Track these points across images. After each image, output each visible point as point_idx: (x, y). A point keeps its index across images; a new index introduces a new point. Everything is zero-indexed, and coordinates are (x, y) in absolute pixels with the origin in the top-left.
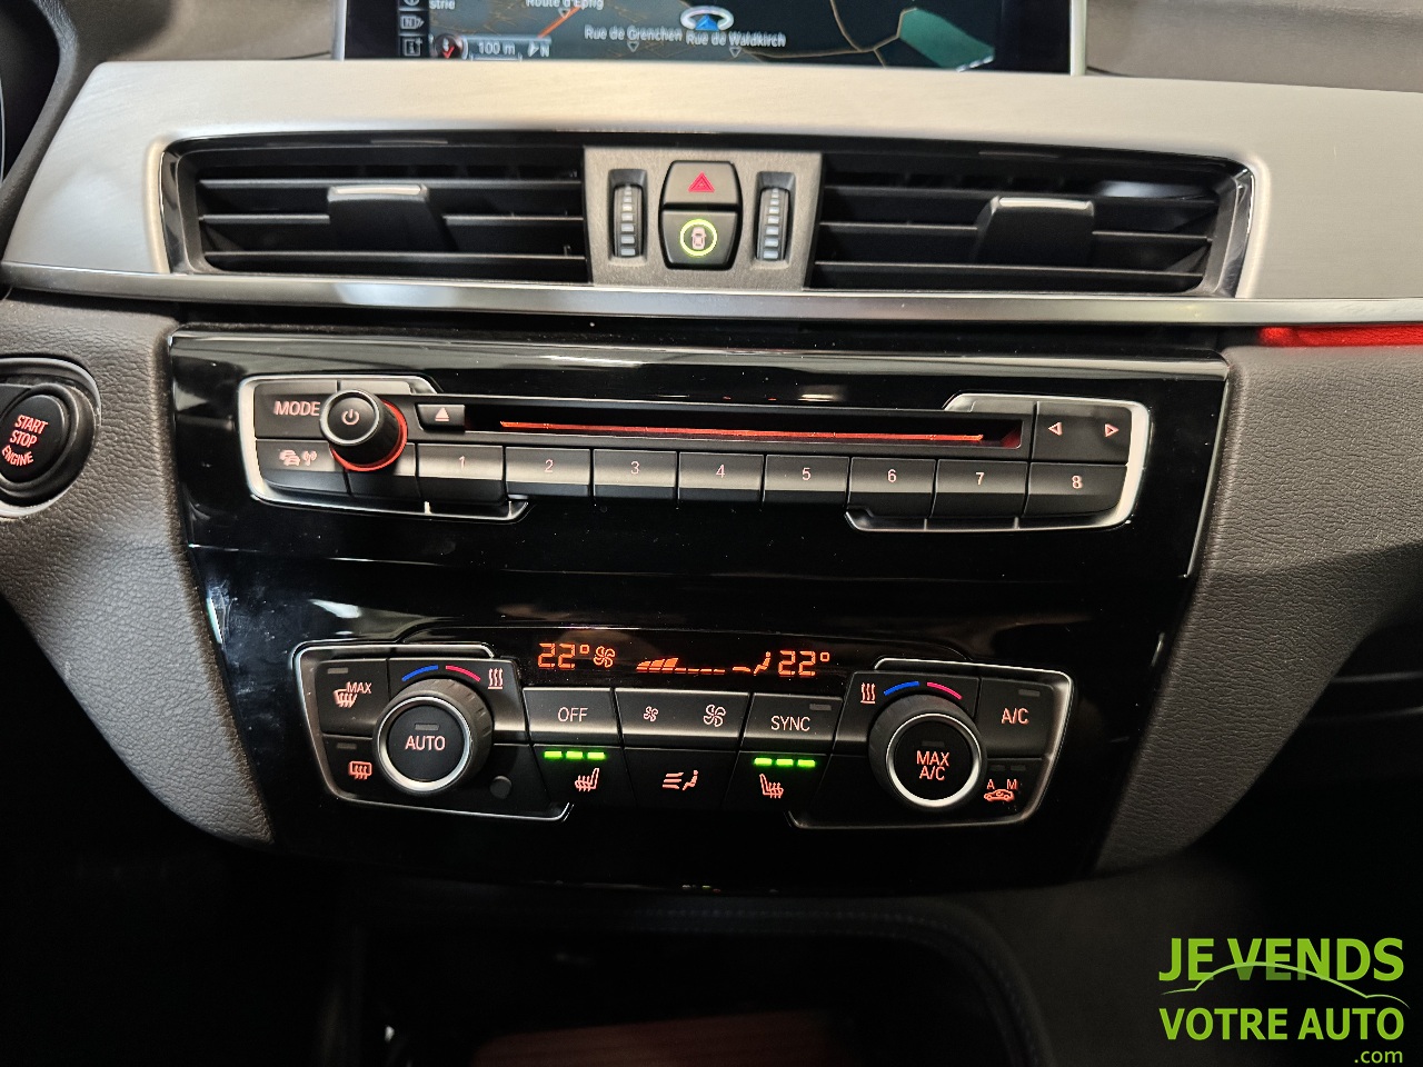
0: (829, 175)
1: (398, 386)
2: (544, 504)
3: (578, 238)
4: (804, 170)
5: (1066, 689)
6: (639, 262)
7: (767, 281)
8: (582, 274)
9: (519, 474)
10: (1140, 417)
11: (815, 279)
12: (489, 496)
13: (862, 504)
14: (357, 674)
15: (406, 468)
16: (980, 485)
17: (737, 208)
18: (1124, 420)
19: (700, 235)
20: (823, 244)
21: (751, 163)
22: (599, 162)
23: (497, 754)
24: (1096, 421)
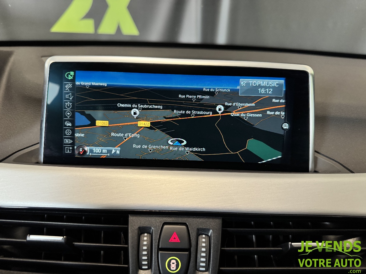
17: (189, 250)
19: (174, 263)
21: (195, 223)
22: (134, 223)
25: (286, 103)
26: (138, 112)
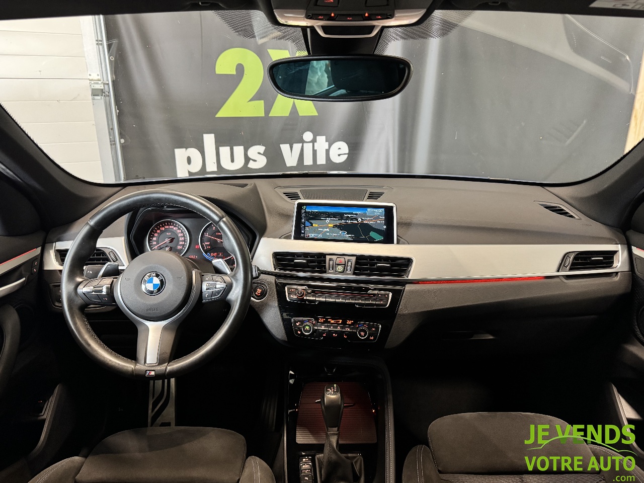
0: (357, 259)
1: (304, 287)
2: (320, 302)
3: (325, 268)
4: (354, 259)
5: (380, 326)
6: (332, 271)
7: (348, 274)
8: (325, 272)
9: (317, 299)
10: (391, 295)
11: (354, 274)
12: (315, 301)
13: (357, 304)
14: (299, 321)
15: (305, 298)
16: (370, 302)
17: (345, 265)
18: (388, 295)
19: (340, 268)
20: (356, 269)
21: (347, 258)
22: (328, 257)
23: (315, 331)
24: (385, 295)
25: (385, 218)
26: (329, 221)
